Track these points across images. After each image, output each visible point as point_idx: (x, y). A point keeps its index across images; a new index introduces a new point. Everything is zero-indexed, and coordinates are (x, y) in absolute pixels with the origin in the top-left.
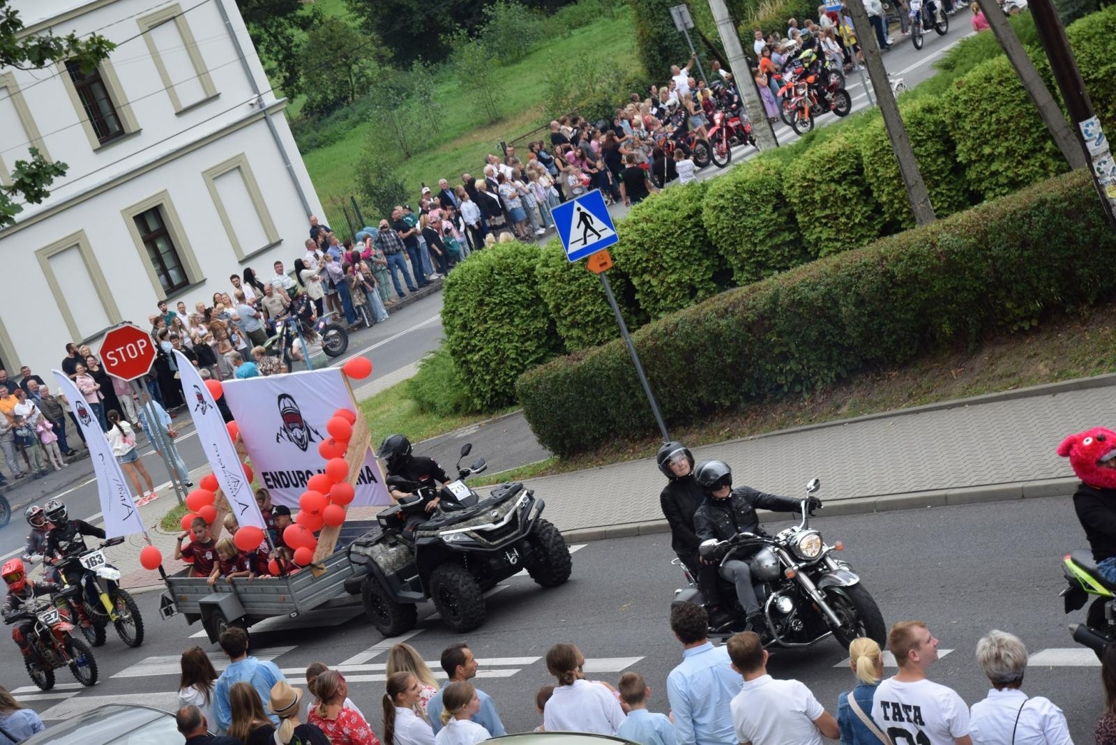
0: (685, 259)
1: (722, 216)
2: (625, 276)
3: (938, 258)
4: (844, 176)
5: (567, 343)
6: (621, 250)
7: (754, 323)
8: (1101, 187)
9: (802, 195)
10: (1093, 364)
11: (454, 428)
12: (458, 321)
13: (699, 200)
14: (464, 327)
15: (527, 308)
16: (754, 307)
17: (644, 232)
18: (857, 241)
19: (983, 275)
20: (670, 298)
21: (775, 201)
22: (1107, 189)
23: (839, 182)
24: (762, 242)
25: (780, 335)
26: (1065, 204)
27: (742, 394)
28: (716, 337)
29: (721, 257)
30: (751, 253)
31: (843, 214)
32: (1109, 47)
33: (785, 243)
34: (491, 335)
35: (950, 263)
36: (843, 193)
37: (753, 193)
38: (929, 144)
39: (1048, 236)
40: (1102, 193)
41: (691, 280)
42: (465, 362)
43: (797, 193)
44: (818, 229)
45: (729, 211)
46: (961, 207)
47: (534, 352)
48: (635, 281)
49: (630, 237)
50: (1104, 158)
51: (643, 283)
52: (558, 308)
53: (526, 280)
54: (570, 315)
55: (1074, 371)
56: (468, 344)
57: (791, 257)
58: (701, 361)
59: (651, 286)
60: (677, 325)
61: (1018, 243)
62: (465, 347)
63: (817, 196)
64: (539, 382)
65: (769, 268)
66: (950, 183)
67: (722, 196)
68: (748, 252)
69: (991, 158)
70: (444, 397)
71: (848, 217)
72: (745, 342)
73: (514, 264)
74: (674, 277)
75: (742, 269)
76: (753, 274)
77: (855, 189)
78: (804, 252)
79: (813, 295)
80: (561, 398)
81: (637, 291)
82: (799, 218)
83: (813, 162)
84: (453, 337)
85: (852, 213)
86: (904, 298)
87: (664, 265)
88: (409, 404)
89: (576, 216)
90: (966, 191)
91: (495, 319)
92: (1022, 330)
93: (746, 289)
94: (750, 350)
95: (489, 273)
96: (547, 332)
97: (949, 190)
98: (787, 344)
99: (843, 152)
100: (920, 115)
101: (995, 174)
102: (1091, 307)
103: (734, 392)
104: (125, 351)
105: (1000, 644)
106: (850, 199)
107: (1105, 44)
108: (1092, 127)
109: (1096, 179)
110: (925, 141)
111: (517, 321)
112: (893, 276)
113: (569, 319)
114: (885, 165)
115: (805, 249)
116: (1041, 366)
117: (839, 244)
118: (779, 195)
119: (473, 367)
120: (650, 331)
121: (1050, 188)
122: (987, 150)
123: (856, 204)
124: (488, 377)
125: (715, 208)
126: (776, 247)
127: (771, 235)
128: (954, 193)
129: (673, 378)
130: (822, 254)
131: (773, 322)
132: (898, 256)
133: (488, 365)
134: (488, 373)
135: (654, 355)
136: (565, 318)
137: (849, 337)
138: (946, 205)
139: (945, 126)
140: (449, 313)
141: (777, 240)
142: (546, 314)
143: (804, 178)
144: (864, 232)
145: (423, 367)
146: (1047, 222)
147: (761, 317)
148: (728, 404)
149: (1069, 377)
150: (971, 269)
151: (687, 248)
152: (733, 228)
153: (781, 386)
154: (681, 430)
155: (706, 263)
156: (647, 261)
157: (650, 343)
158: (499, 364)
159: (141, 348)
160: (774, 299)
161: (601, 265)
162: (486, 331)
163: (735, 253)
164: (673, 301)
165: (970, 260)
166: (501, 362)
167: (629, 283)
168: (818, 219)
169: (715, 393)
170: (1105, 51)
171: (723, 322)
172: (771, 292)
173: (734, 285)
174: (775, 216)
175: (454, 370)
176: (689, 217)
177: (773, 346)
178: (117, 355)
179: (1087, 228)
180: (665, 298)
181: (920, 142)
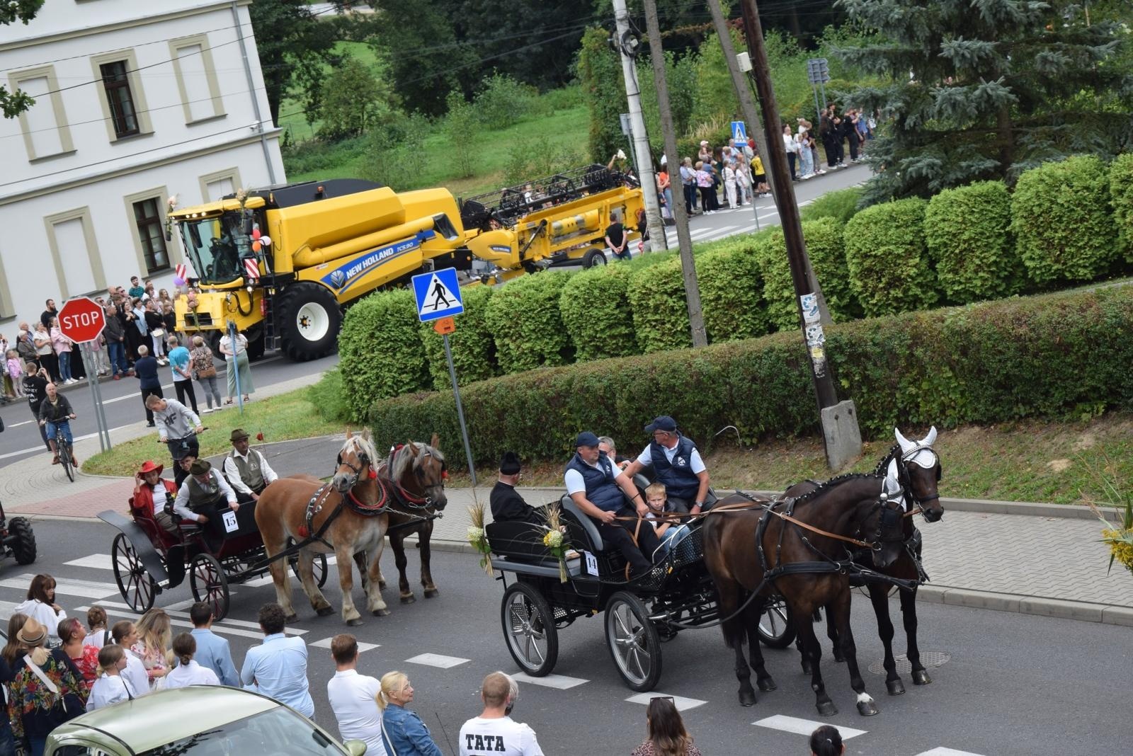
0: (540, 333)
1: (575, 304)
2: (491, 336)
3: (692, 377)
4: (676, 291)
5: (435, 382)
6: (491, 315)
7: (553, 398)
8: (808, 348)
9: (640, 299)
10: (784, 482)
11: (332, 433)
12: (351, 347)
13: (561, 287)
14: (355, 352)
15: (409, 347)
16: (555, 385)
17: (511, 304)
18: (677, 345)
19: (721, 396)
20: (522, 361)
21: (619, 300)
22: (813, 350)
23: (670, 295)
24: (603, 331)
25: (571, 411)
26: (787, 355)
27: (536, 452)
28: (522, 404)
29: (569, 336)
30: (593, 338)
31: (669, 321)
32: (890, 233)
33: (621, 335)
34: (375, 363)
35: (699, 382)
36: (672, 304)
37: (603, 290)
38: (745, 279)
39: (771, 377)
40: (809, 352)
41: (542, 350)
42: (351, 381)
43: (636, 297)
44: (648, 330)
45: (581, 301)
46: (758, 334)
47: (408, 384)
48: (497, 342)
49: (499, 306)
50: (815, 326)
51: (503, 345)
52: (433, 351)
53: (413, 324)
54: (441, 359)
55: (770, 484)
56: (356, 367)
57: (623, 348)
58: (509, 421)
59: (509, 349)
60: (496, 387)
61: (750, 377)
62: (353, 369)
63: (651, 303)
64: (387, 411)
65: (605, 353)
66: (755, 313)
67: (578, 288)
68: (589, 336)
69: (788, 301)
70: (332, 407)
71: (673, 325)
72: (543, 411)
73: (405, 309)
74: (528, 345)
75: (583, 349)
76: (591, 355)
77: (682, 303)
78: (633, 345)
79: (598, 385)
80: (402, 427)
81: (497, 351)
82: (635, 317)
83: (653, 275)
84: (345, 359)
85: (676, 322)
86: (663, 402)
87: (523, 334)
88: (310, 406)
89: (432, 286)
90: (767, 322)
91: (381, 351)
92: (744, 444)
93: (553, 369)
94: (547, 419)
95: (383, 312)
96: (421, 369)
97: (754, 319)
98: (575, 420)
99: (678, 272)
100: (742, 255)
101: (788, 313)
102: (797, 437)
103: (531, 450)
104: (79, 319)
106: (677, 310)
107: (887, 229)
108: (809, 301)
109: (807, 340)
110: (742, 276)
111: (399, 355)
112: (658, 384)
113: (440, 362)
114: (708, 290)
115: (637, 343)
116: (749, 476)
117: (662, 345)
118: (623, 297)
119: (356, 386)
120: (476, 388)
122: (786, 294)
123: (681, 315)
124: (366, 397)
125: (570, 296)
126: (613, 337)
127: (610, 327)
128: (757, 322)
129: (487, 429)
130: (647, 350)
131: (568, 400)
132: (663, 369)
133: (368, 387)
134: (367, 394)
135: (475, 408)
136: (437, 361)
137: (620, 424)
138: (749, 330)
139: (759, 268)
141: (615, 332)
142: (423, 355)
143: (644, 286)
144: (683, 338)
145: (325, 376)
146: (773, 366)
147: (559, 395)
148: (524, 457)
149: (765, 488)
150: (714, 390)
151: (544, 324)
152: (581, 315)
153: (566, 452)
154: (487, 471)
155: (556, 338)
156: (510, 328)
157: (474, 398)
158: (377, 388)
159: (93, 318)
160: (570, 383)
161: (446, 329)
162: (372, 359)
163: (580, 335)
164: (524, 364)
165: (714, 382)
166: (380, 387)
167: (493, 342)
168: (649, 321)
169: (516, 447)
170: (886, 235)
171: (529, 392)
172: (568, 377)
174: (616, 312)
175: (341, 385)
176: (550, 299)
177: (565, 418)
178: (72, 321)
179: (801, 375)
180: (518, 360)
181: (736, 277)
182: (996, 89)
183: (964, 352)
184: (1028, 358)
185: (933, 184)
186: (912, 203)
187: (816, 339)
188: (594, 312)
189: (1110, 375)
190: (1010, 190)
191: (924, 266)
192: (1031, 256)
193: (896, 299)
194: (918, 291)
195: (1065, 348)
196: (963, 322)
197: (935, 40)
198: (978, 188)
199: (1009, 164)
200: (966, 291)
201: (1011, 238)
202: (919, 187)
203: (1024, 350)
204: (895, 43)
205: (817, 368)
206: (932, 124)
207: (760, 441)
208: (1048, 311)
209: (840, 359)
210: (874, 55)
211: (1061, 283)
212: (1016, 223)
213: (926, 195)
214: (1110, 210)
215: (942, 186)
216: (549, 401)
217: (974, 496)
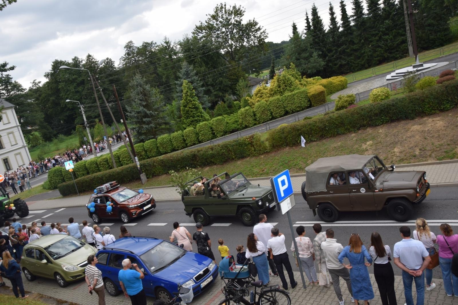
0: (83, 170)
2: (74, 172)
4: (105, 161)
5: (66, 181)
9: (100, 163)
11: (49, 191)
12: (50, 177)
13: (85, 163)
14: (51, 178)
15: (60, 175)
17: (77, 167)
18: (106, 170)
22: (138, 166)
26: (133, 167)
28: (86, 181)
29: (88, 171)
30: (92, 170)
33: (97, 169)
35: (118, 173)
37: (93, 162)
39: (130, 171)
41: (84, 173)
42: (51, 182)
44: (101, 168)
45: (90, 164)
46: (120, 166)
47: (61, 182)
48: (76, 173)
50: (138, 162)
52: (65, 176)
53: (60, 172)
58: (84, 184)
59: (78, 174)
60: (81, 179)
61: (127, 172)
62: (51, 180)
63: (102, 164)
64: (61, 186)
65: (94, 172)
67: (89, 162)
69: (124, 160)
70: (47, 187)
74: (81, 173)
76: (92, 173)
78: (99, 171)
80: (64, 188)
82: (99, 166)
83: (101, 159)
84: (49, 179)
85: (106, 166)
87: (80, 171)
88: (42, 188)
89: (68, 164)
90: (121, 164)
94: (91, 183)
95: (55, 171)
96: (63, 179)
97: (119, 164)
99: (105, 158)
105: (107, 228)
106: (106, 164)
108: (136, 158)
109: (136, 164)
111: (59, 177)
114: (111, 160)
117: (104, 170)
118: (96, 163)
120: (77, 180)
121: (131, 165)
124: (54, 185)
125: (88, 164)
127: (95, 168)
129: (80, 186)
130: (102, 171)
133: (54, 183)
135: (77, 183)
138: (118, 166)
139: (119, 156)
140: (49, 176)
142: (63, 177)
143: (100, 161)
145: (44, 183)
146: (131, 169)
147: (93, 179)
150: (121, 174)
152: (90, 167)
155: (86, 171)
156: (78, 170)
159: (1, 178)
160: (95, 177)
161: (71, 171)
162: (54, 178)
163: (90, 170)
166: (56, 183)
167: (75, 173)
168: (101, 166)
169: (86, 188)
173: (89, 174)
174: (96, 166)
175: (49, 184)
176: (84, 165)
180: (80, 175)
181: (115, 158)
182: (152, 125)
183: (162, 163)
184: (173, 163)
185: (144, 140)
186: (142, 144)
187: (138, 164)
188: (92, 166)
189: (186, 164)
190: (156, 140)
191: (145, 153)
192: (161, 150)
193: (141, 158)
194: (144, 157)
195: (179, 160)
196: (162, 158)
197: (142, 119)
198: (151, 140)
199: (155, 136)
200: (152, 156)
201: (158, 147)
202: (143, 141)
203: (172, 161)
204: (135, 120)
205: (139, 169)
206: (143, 132)
207: (129, 181)
208: (175, 155)
209: (142, 167)
210: (133, 122)
211: (166, 153)
212: (158, 145)
213: (144, 142)
214: (171, 142)
215: (146, 140)
216: (91, 180)
217: (168, 185)
